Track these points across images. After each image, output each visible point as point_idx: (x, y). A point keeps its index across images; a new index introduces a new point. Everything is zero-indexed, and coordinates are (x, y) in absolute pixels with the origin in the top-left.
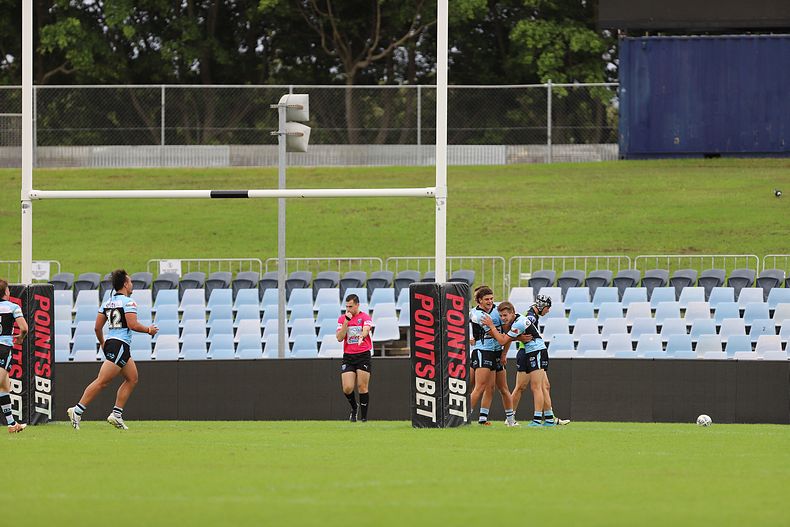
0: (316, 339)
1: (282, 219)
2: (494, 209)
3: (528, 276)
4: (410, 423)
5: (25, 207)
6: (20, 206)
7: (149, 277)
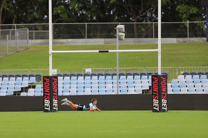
0: (127, 89)
1: (118, 58)
2: (174, 55)
3: (183, 72)
4: (152, 111)
5: (50, 55)
6: (49, 55)
7: (83, 73)
